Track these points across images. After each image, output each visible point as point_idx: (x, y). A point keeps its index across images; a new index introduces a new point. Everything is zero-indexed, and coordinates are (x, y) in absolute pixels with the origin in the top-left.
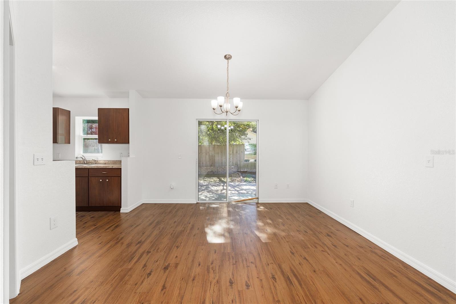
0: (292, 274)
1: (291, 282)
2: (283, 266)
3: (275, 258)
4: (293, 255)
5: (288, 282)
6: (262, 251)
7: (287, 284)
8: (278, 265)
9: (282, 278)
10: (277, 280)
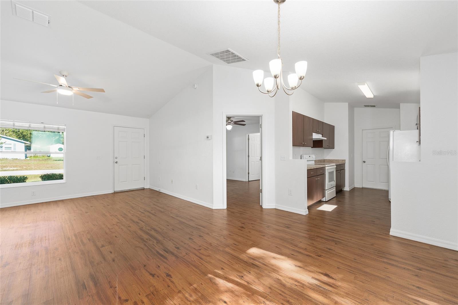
0: (165, 255)
1: (165, 250)
2: (174, 258)
3: (184, 261)
4: (167, 274)
5: (166, 250)
6: (201, 262)
7: (167, 249)
8: (179, 257)
9: (172, 250)
10: (175, 248)
